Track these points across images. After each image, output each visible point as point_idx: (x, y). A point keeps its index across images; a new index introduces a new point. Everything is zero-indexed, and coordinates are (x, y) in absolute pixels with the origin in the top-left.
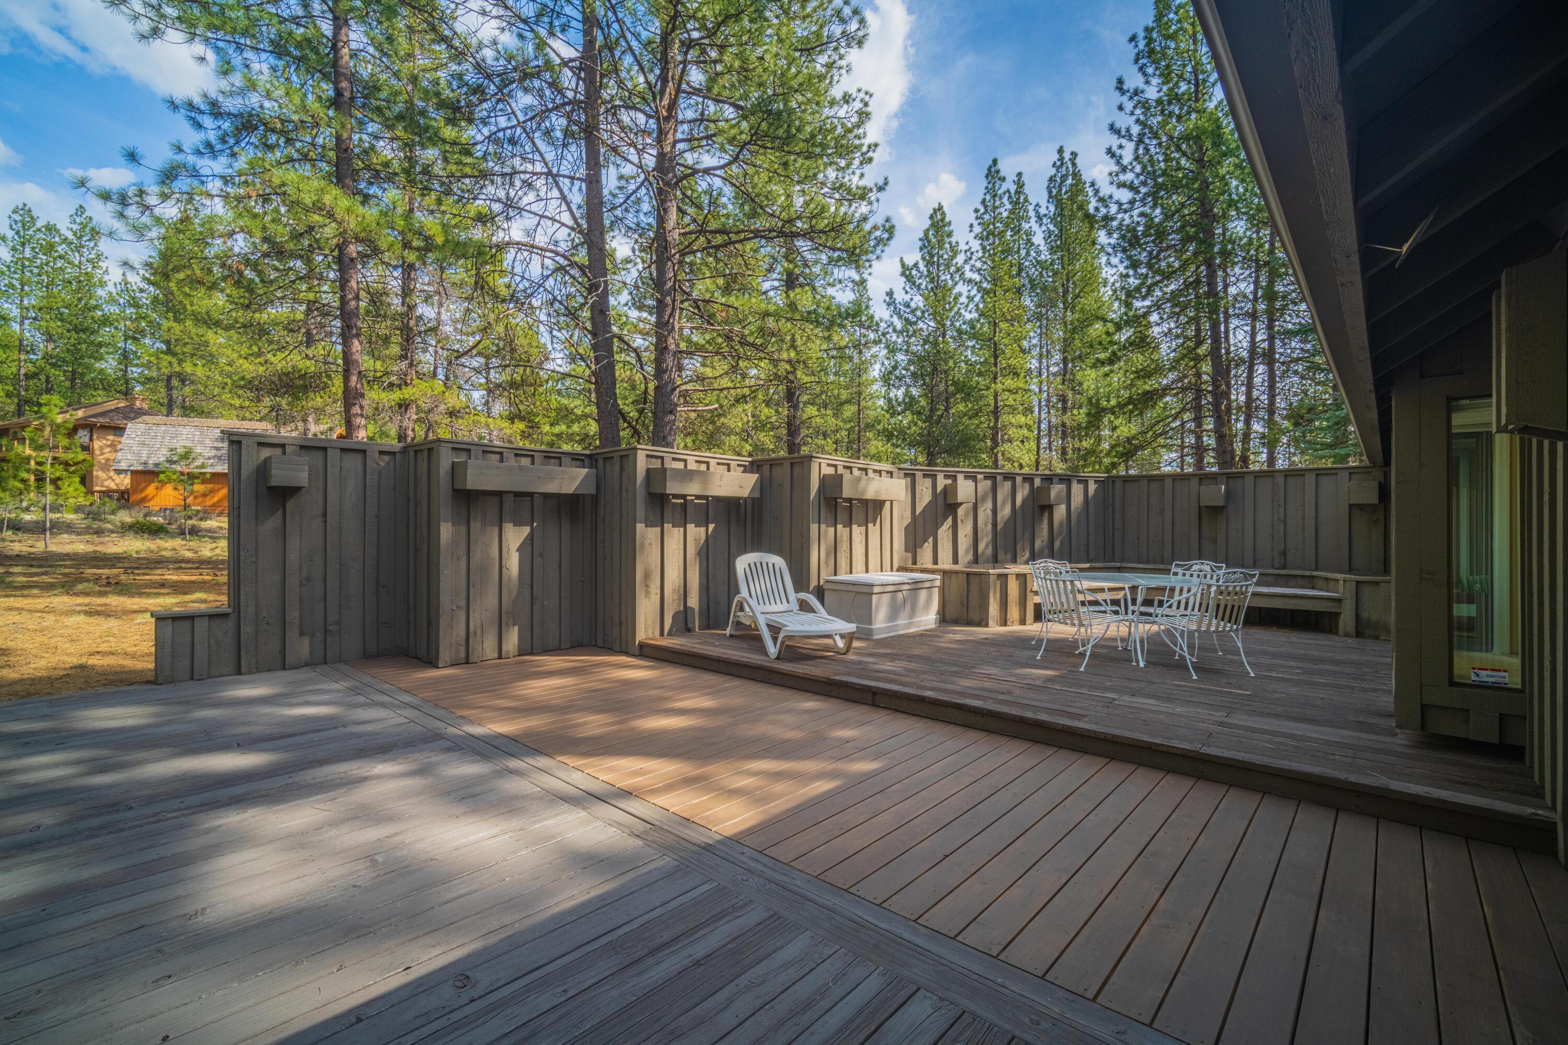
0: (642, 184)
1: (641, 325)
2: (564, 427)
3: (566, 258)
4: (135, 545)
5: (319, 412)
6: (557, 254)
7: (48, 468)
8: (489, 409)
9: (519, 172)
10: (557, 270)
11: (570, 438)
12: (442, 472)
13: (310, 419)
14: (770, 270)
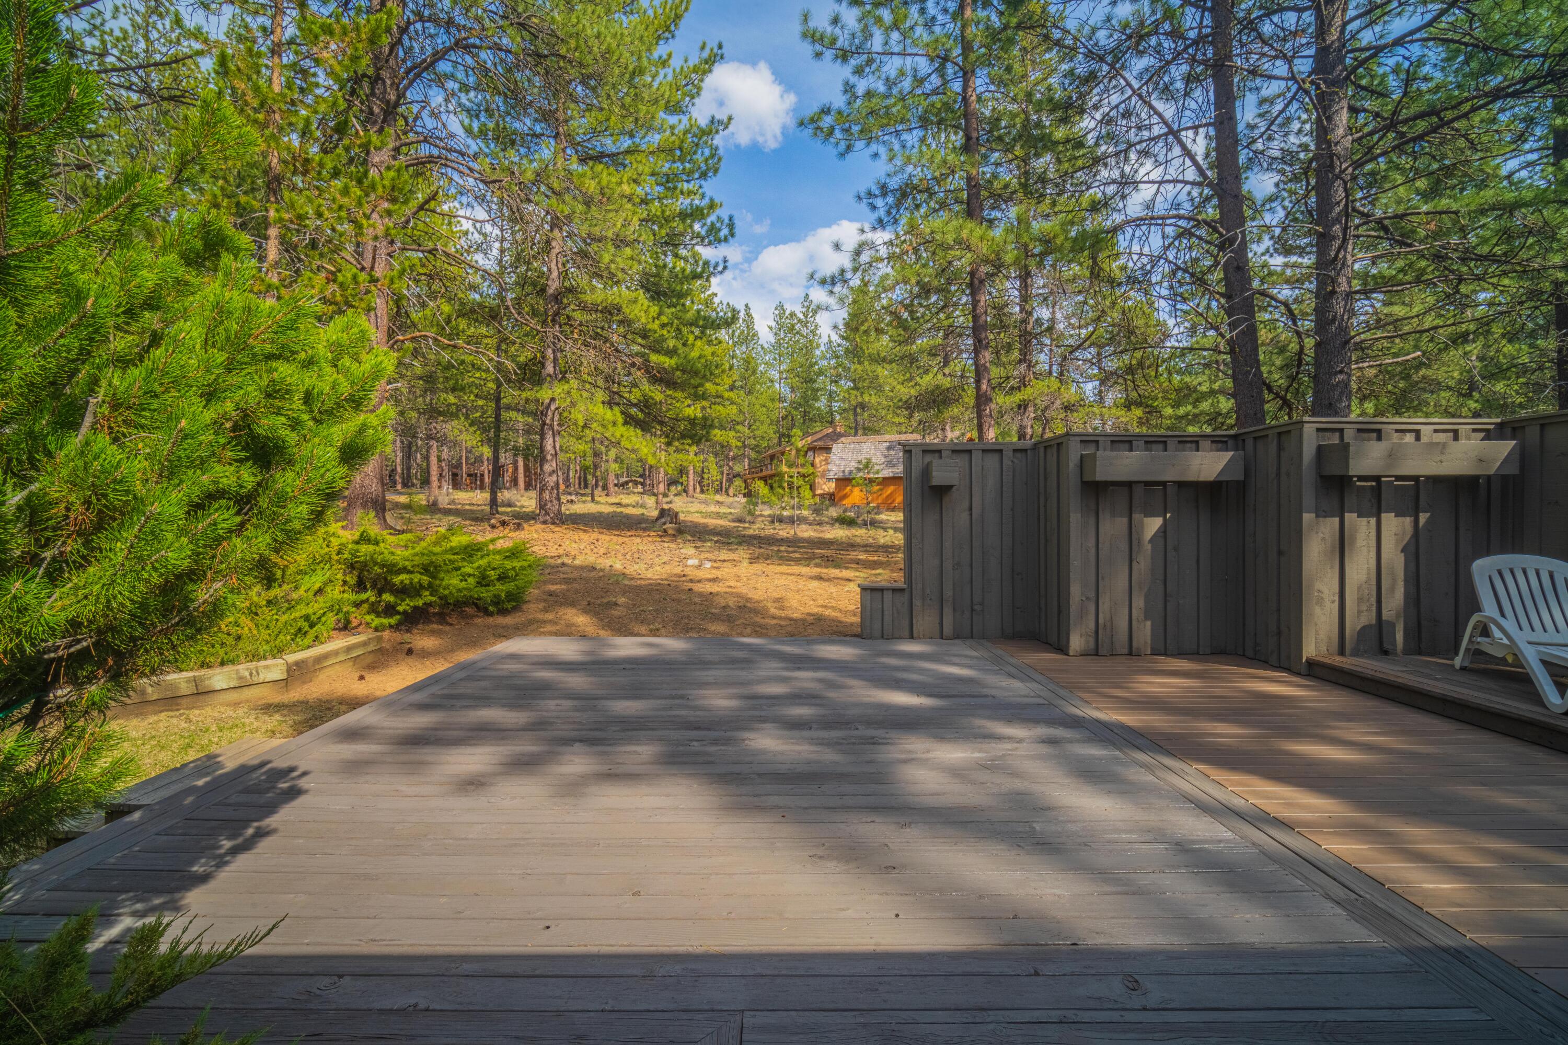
0: (1293, 98)
1: (1289, 272)
2: (1189, 407)
3: (1189, 219)
4: (838, 533)
5: (956, 420)
6: (1180, 217)
7: (795, 480)
8: (1102, 398)
9: (1135, 145)
10: (1179, 236)
11: (1194, 419)
12: (1071, 465)
13: (948, 428)
14: (1521, 138)
